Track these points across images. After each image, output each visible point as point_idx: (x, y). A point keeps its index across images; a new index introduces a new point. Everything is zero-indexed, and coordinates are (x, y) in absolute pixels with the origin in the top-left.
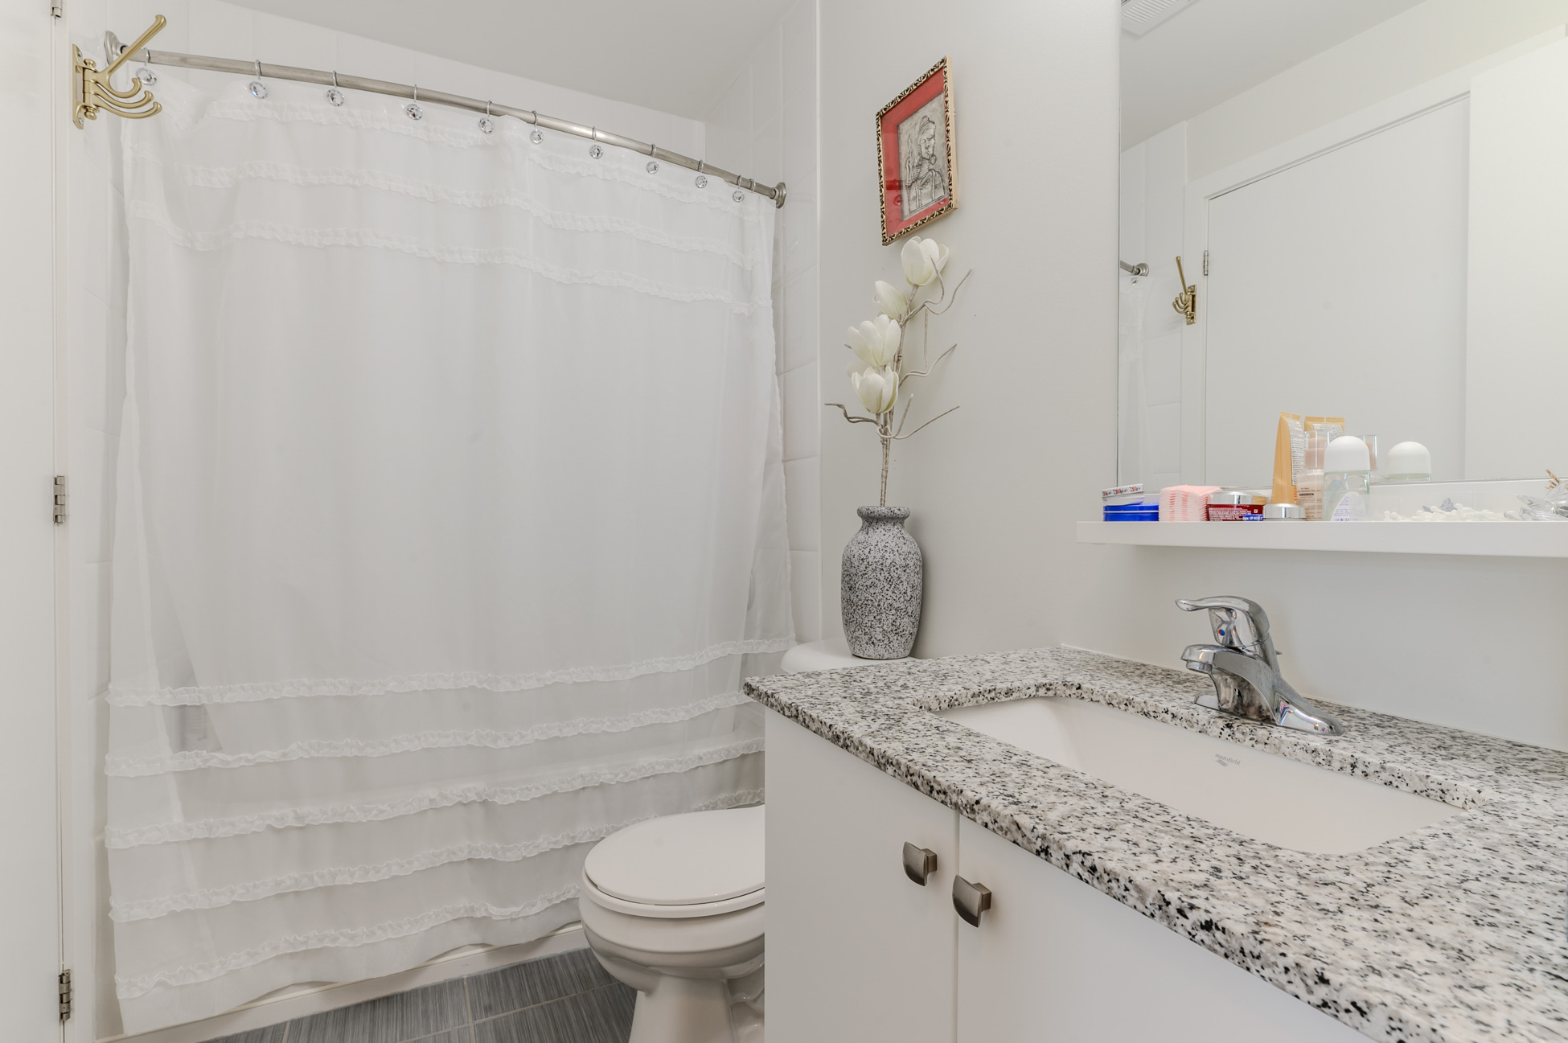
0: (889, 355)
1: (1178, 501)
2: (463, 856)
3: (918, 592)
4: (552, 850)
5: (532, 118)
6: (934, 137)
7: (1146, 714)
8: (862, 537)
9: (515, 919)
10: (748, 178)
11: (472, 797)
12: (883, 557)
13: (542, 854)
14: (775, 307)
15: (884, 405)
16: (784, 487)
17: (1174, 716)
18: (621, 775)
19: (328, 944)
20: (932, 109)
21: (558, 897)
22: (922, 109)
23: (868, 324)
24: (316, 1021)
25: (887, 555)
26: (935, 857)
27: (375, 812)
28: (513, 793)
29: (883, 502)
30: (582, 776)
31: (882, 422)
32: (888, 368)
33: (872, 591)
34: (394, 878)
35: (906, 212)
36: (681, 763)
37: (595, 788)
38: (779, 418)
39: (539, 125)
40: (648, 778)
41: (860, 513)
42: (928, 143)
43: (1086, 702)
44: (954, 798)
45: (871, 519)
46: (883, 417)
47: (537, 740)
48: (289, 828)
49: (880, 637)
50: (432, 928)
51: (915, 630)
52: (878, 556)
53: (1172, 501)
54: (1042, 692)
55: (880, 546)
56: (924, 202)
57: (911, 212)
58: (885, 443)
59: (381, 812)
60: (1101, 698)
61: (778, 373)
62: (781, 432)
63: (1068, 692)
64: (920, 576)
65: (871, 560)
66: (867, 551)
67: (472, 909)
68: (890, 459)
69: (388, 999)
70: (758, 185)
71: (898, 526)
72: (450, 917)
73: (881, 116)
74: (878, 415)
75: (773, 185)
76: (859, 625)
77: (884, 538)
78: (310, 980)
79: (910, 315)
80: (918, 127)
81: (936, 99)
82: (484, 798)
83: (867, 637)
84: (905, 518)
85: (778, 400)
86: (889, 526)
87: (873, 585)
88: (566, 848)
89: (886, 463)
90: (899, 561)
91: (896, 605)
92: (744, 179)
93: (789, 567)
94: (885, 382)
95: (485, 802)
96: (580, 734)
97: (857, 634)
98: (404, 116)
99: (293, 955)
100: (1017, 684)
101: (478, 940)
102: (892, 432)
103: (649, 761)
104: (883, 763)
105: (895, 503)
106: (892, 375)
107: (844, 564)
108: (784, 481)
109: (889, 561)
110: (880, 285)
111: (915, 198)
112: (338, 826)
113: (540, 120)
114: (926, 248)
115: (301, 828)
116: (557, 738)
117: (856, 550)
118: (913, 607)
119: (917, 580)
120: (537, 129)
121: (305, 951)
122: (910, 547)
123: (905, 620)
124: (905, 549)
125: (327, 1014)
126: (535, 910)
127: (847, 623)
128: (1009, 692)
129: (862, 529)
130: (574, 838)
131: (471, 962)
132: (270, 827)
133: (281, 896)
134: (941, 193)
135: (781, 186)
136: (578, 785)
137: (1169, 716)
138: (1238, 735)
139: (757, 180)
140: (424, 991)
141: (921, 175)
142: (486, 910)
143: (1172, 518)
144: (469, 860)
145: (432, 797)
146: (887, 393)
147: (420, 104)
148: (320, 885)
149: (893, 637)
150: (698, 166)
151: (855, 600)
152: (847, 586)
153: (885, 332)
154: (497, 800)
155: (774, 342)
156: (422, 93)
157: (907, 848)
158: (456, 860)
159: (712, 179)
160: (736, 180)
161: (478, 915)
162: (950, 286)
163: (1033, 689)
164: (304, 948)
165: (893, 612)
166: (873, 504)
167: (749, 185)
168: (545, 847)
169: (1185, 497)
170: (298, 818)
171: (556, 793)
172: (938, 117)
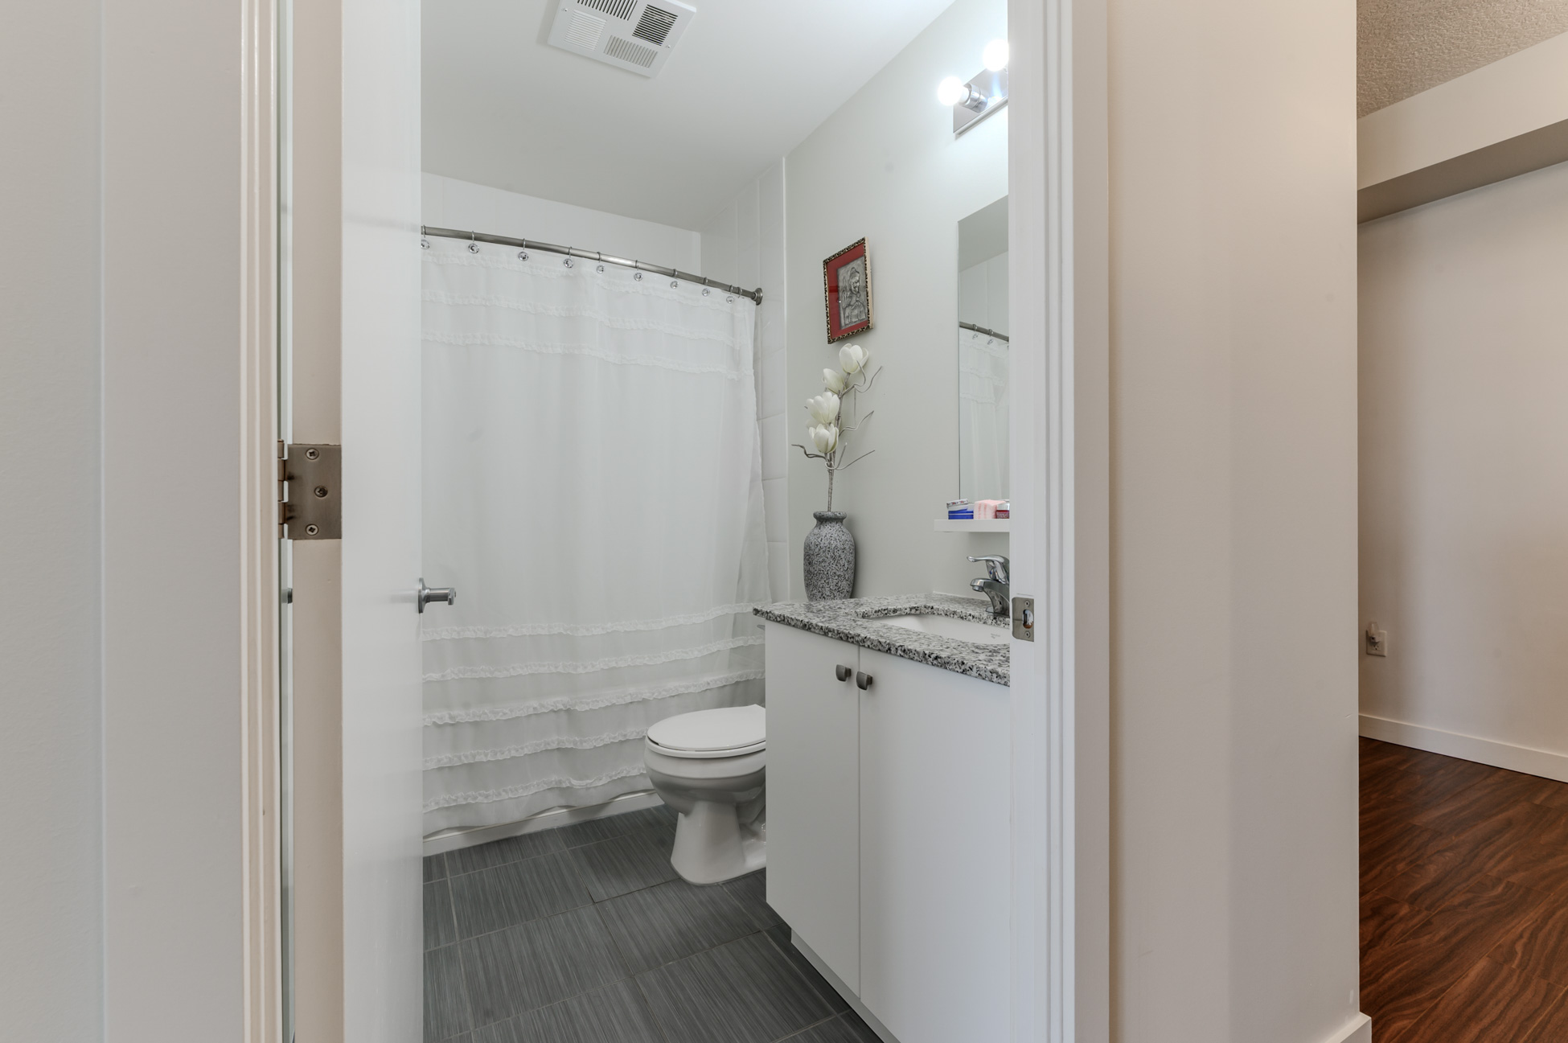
0: (833, 416)
1: (982, 509)
2: (555, 746)
3: (852, 565)
4: (612, 743)
5: (597, 256)
6: (858, 281)
7: (962, 618)
8: (816, 531)
9: (589, 788)
10: (736, 286)
11: (561, 707)
12: (830, 543)
13: (605, 746)
14: (756, 374)
15: (830, 448)
16: (763, 498)
17: (973, 617)
18: (656, 694)
19: (470, 801)
20: (857, 264)
21: (616, 775)
22: (852, 263)
23: (819, 398)
24: (462, 852)
25: (832, 542)
26: (850, 670)
27: (501, 714)
28: (588, 704)
29: (829, 510)
30: (630, 694)
31: (828, 458)
32: (832, 425)
33: (823, 564)
34: (513, 758)
35: (843, 324)
36: (696, 686)
37: (639, 702)
38: (759, 451)
39: (602, 261)
40: (673, 696)
41: (815, 516)
42: (855, 285)
43: (936, 617)
44: (857, 638)
45: (822, 520)
46: (829, 455)
47: (602, 669)
48: (446, 724)
49: (828, 593)
50: (536, 793)
51: (851, 589)
52: (827, 543)
53: (979, 508)
54: (913, 611)
55: (828, 536)
56: (854, 320)
57: (846, 325)
58: (831, 472)
59: (505, 714)
60: (942, 613)
61: (758, 420)
62: (760, 460)
63: (927, 611)
64: (853, 555)
65: (822, 545)
66: (819, 540)
67: (560, 782)
68: (834, 481)
69: (507, 840)
70: (744, 291)
71: (840, 524)
72: (546, 787)
73: (826, 263)
74: (826, 454)
75: (752, 290)
76: (815, 586)
77: (830, 531)
78: (458, 825)
79: (846, 390)
80: (849, 273)
81: (860, 259)
82: (568, 707)
83: (820, 594)
84: (843, 518)
85: (759, 439)
86: (833, 524)
87: (824, 561)
88: (621, 742)
89: (831, 484)
90: (839, 545)
91: (838, 573)
92: (734, 288)
93: (767, 553)
94: (830, 434)
95: (568, 711)
96: (629, 666)
97: (814, 592)
98: (516, 259)
99: (448, 808)
100: (899, 607)
101: (563, 803)
102: (835, 466)
103: (674, 685)
104: (826, 632)
105: (837, 509)
106: (834, 430)
107: (805, 548)
108: (763, 494)
109: (833, 546)
110: (827, 371)
111: (848, 317)
112: (476, 724)
113: (603, 257)
114: (854, 351)
115: (452, 725)
116: (614, 668)
117: (813, 539)
118: (849, 575)
119: (851, 558)
120: (602, 263)
121: (455, 806)
122: (846, 537)
123: (844, 582)
124: (843, 538)
125: (469, 848)
126: (601, 783)
127: (807, 586)
128: (895, 611)
129: (816, 526)
130: (625, 736)
131: (557, 817)
132: (434, 723)
133: (440, 769)
134: (864, 317)
135: (759, 290)
136: (628, 700)
137: (971, 618)
138: (999, 622)
139: (743, 287)
140: (531, 836)
141: (852, 303)
142: (570, 782)
143: (979, 518)
144: (558, 749)
145: (536, 706)
146: (831, 442)
147: (527, 251)
148: (466, 762)
149: (836, 593)
150: (702, 281)
151: (812, 570)
152: (807, 562)
153: (830, 402)
154: (577, 708)
155: (755, 399)
156: (528, 243)
157: (838, 667)
158: (549, 748)
159: (713, 290)
160: (728, 288)
161: (564, 786)
162: (869, 375)
163: (908, 610)
164: (455, 804)
165: (837, 577)
166: (822, 509)
167: (737, 291)
168: (607, 741)
169: (986, 506)
170: (451, 717)
171: (614, 705)
172: (861, 269)
